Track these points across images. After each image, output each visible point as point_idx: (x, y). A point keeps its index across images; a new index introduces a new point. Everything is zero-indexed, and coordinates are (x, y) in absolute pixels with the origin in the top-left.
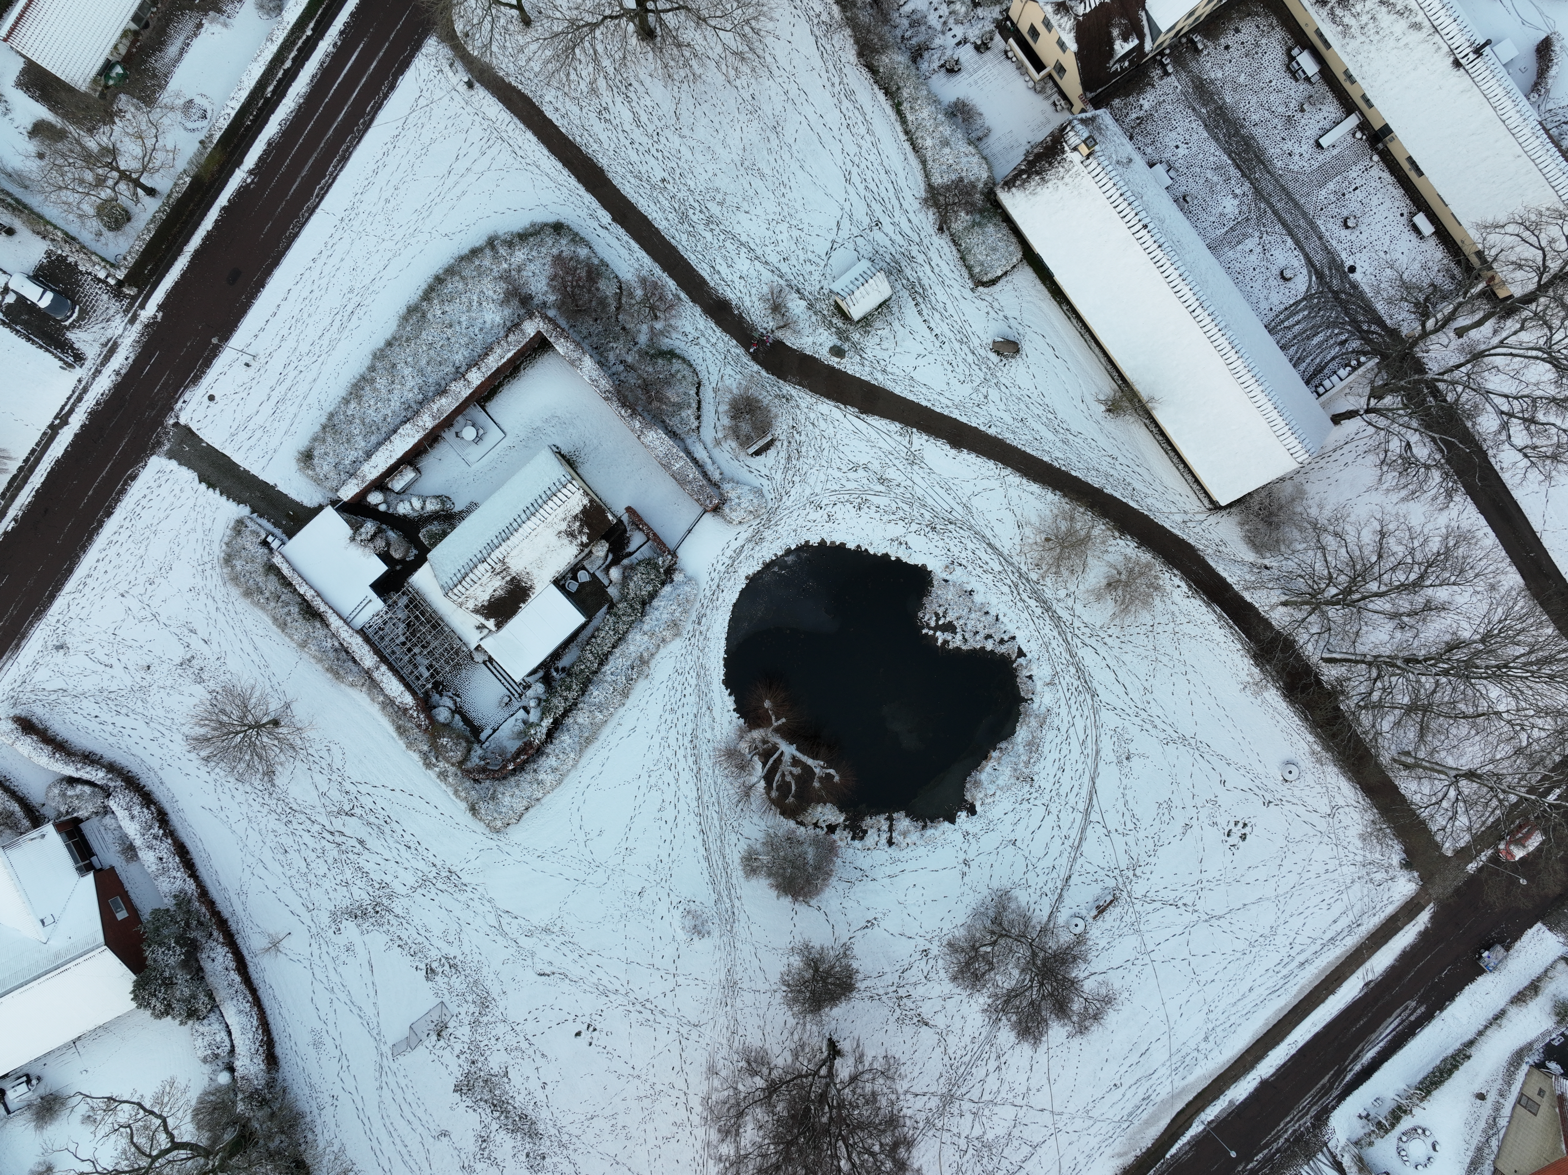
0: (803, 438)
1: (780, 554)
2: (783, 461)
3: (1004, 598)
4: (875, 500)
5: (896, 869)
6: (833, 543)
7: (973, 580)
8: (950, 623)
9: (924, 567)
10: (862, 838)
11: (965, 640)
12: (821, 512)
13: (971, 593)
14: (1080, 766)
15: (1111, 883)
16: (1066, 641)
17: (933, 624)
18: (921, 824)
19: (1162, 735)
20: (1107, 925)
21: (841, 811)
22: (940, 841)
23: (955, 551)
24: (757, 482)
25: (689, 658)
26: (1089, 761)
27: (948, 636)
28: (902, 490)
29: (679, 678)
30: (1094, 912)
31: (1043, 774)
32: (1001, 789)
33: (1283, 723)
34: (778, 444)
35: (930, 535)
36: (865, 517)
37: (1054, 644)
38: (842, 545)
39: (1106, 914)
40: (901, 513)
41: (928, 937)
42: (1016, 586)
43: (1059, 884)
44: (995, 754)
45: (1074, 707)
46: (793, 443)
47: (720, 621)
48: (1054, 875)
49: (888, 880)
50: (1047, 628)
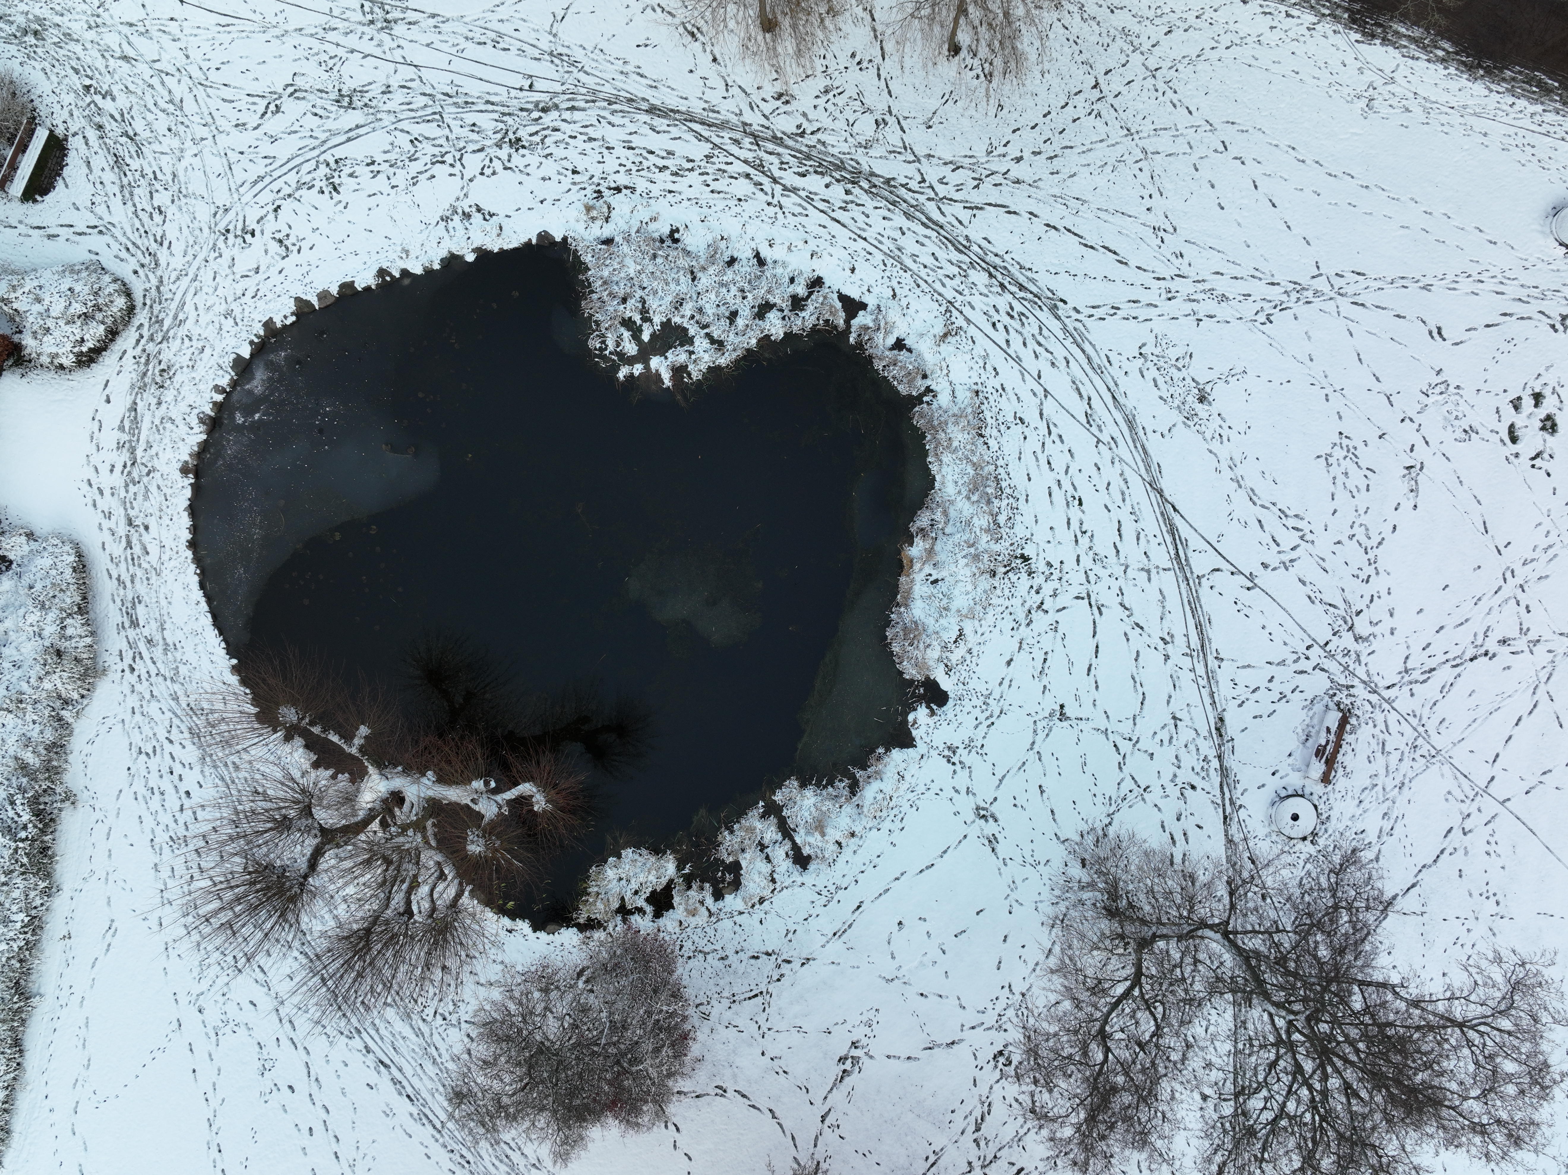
0: (123, 102)
1: (224, 381)
2: (109, 176)
3: (750, 208)
4: (355, 151)
5: (841, 912)
6: (323, 295)
7: (661, 206)
8: (667, 325)
9: (544, 236)
10: (736, 885)
11: (719, 344)
12: (256, 242)
13: (673, 236)
14: (1111, 473)
15: (1318, 684)
16: (930, 223)
17: (631, 348)
18: (842, 785)
19: (1248, 309)
20: (1361, 780)
21: (657, 851)
22: (903, 799)
23: (589, 164)
24: (79, 253)
25: (153, 709)
26: (1123, 451)
27: (677, 356)
28: (399, 96)
29: (154, 763)
30: (1318, 768)
31: (1041, 534)
32: (971, 615)
33: (1497, 130)
34: (75, 144)
35: (517, 160)
36: (358, 202)
37: (909, 244)
38: (347, 288)
39: (1345, 757)
40: (427, 150)
41: (990, 1019)
42: (760, 167)
43: (1208, 749)
44: (916, 549)
45: (1027, 356)
46: (109, 125)
47: (179, 594)
48: (1185, 734)
49: (837, 945)
50: (876, 217)
